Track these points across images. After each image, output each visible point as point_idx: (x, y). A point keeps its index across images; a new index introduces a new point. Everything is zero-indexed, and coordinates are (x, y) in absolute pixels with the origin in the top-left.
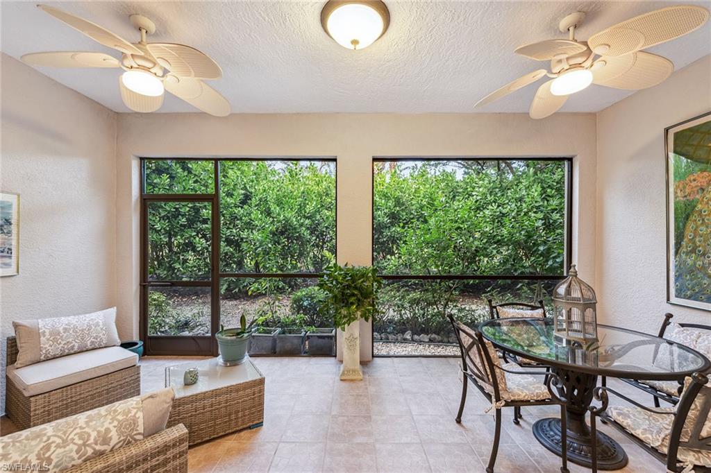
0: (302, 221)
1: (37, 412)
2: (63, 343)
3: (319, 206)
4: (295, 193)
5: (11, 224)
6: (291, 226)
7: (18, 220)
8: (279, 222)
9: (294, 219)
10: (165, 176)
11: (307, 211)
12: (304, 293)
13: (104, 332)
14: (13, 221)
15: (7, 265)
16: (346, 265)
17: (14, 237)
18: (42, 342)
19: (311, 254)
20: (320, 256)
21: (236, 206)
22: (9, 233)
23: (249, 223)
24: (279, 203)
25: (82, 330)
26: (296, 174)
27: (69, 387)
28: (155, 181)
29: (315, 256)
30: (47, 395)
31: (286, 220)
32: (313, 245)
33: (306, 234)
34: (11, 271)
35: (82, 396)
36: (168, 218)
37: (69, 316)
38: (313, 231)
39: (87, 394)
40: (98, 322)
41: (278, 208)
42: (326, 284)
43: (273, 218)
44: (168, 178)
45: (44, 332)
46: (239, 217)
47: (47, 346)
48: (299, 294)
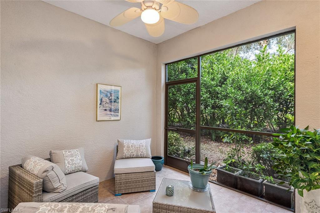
0: (266, 92)
1: (117, 182)
2: (131, 152)
3: (283, 80)
4: (261, 73)
5: (119, 99)
6: (257, 96)
7: (121, 97)
8: (247, 93)
9: (259, 91)
10: (184, 74)
11: (271, 84)
12: (263, 147)
13: (145, 150)
14: (119, 98)
15: (118, 116)
16: (307, 128)
17: (120, 104)
18: (124, 150)
19: (276, 117)
20: (284, 119)
21: (217, 86)
22: (118, 102)
23: (226, 96)
24: (248, 81)
25: (137, 148)
26: (263, 58)
27: (128, 174)
28: (180, 77)
29: (279, 118)
30: (120, 175)
31: (253, 92)
32: (277, 110)
33: (270, 101)
34: (118, 118)
35: (132, 180)
36: (185, 95)
37: (134, 140)
38: (277, 98)
39: (134, 180)
40: (143, 145)
41: (246, 84)
42: (282, 144)
43: (243, 91)
44: (185, 75)
45: (125, 146)
46: (219, 93)
47: (125, 152)
48: (259, 147)
